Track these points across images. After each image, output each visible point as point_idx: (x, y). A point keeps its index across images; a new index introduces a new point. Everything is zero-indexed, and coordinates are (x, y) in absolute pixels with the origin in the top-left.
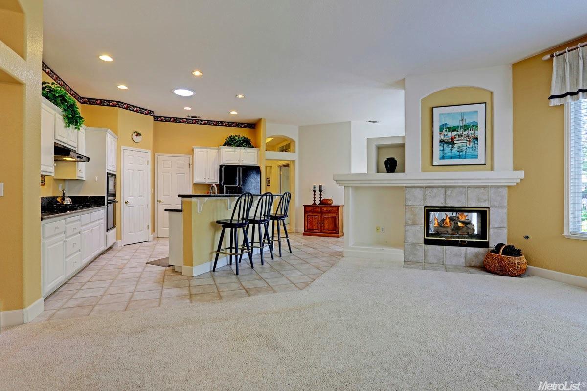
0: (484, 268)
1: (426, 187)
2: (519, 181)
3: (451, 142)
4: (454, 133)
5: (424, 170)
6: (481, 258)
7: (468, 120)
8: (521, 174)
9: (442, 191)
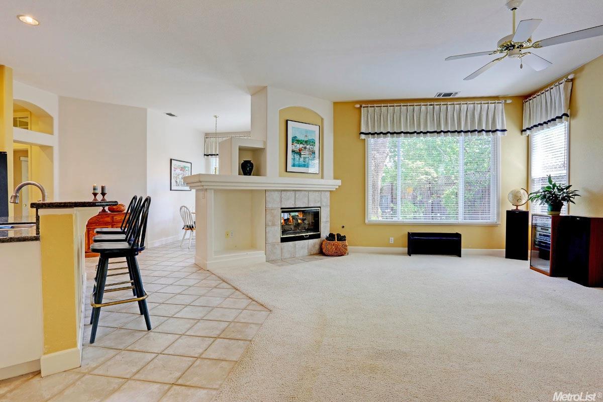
0: (321, 252)
1: (282, 191)
2: (337, 187)
3: (299, 153)
4: (301, 146)
5: (280, 176)
6: (317, 247)
7: (310, 138)
8: (339, 182)
9: (293, 193)
